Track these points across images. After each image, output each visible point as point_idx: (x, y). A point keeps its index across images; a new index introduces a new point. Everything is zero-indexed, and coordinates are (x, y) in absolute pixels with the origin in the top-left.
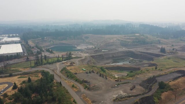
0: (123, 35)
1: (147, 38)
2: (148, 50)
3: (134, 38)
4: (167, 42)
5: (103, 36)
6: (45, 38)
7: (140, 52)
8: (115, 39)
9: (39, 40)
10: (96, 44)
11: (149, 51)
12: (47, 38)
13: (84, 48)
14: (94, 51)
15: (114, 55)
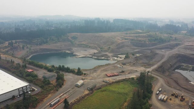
8: (119, 38)
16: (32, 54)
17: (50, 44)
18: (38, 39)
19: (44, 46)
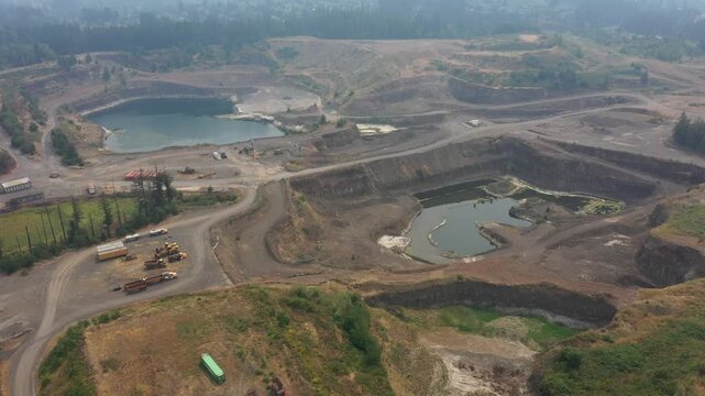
0: (459, 41)
1: (579, 55)
2: (604, 132)
3: (519, 54)
4: (680, 80)
5: (365, 46)
6: (81, 57)
7: (563, 145)
8: (424, 63)
9: (45, 71)
10: (333, 85)
11: (609, 138)
12: (88, 60)
13: (274, 110)
14: (317, 144)
15: (426, 167)
16: (125, 96)
17: (192, 70)
18: (163, 51)
19: (174, 77)
